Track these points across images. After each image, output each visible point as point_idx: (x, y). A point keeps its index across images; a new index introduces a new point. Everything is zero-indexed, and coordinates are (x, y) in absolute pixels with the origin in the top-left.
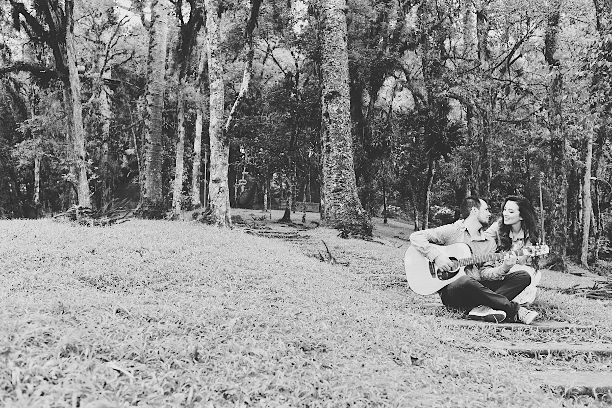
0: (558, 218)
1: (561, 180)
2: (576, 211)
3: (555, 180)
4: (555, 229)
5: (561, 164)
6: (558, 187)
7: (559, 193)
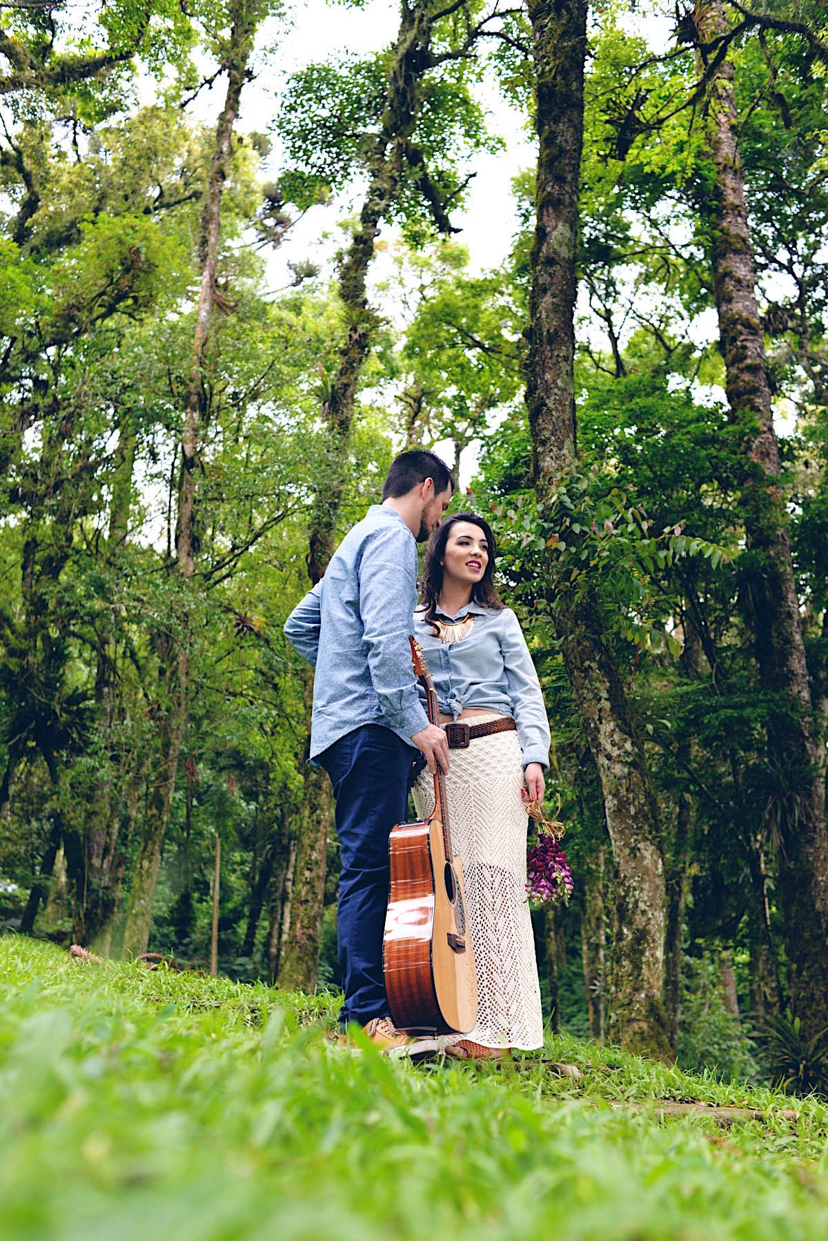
0: (307, 901)
1: (319, 822)
2: (278, 903)
3: (306, 819)
4: (299, 926)
5: (320, 788)
6: (312, 836)
7: (312, 848)
